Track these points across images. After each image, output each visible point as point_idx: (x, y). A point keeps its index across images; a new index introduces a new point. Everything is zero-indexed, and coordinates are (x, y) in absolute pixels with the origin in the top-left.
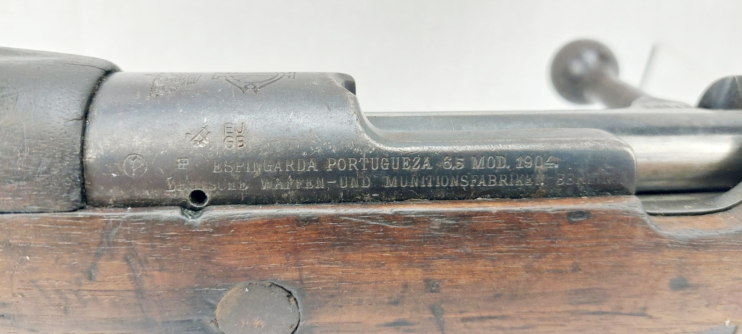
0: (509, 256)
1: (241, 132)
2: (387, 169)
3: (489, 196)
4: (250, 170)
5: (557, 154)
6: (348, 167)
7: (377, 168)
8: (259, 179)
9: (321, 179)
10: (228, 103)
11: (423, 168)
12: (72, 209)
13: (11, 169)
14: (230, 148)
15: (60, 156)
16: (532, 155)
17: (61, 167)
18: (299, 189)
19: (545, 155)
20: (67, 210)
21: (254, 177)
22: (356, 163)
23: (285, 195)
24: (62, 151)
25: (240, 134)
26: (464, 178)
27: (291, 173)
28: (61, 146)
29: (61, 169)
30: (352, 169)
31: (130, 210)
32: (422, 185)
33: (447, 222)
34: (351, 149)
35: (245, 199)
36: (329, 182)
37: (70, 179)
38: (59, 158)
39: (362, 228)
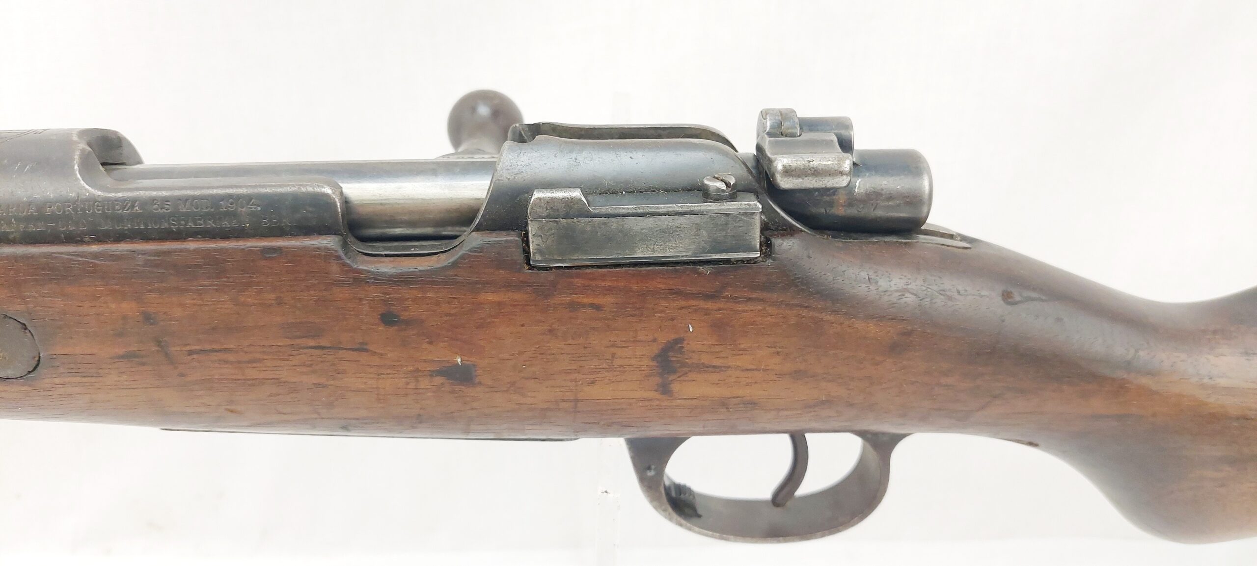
0: (214, 289)
2: (100, 212)
3: (200, 236)
5: (260, 197)
6: (64, 211)
7: (91, 211)
9: (39, 222)
11: (134, 211)
16: (237, 198)
18: (22, 232)
19: (249, 198)
22: (71, 207)
23: (12, 237)
26: (173, 220)
27: (13, 216)
30: (68, 213)
32: (135, 226)
33: (149, 258)
34: (67, 194)
36: (46, 225)
39: (73, 264)
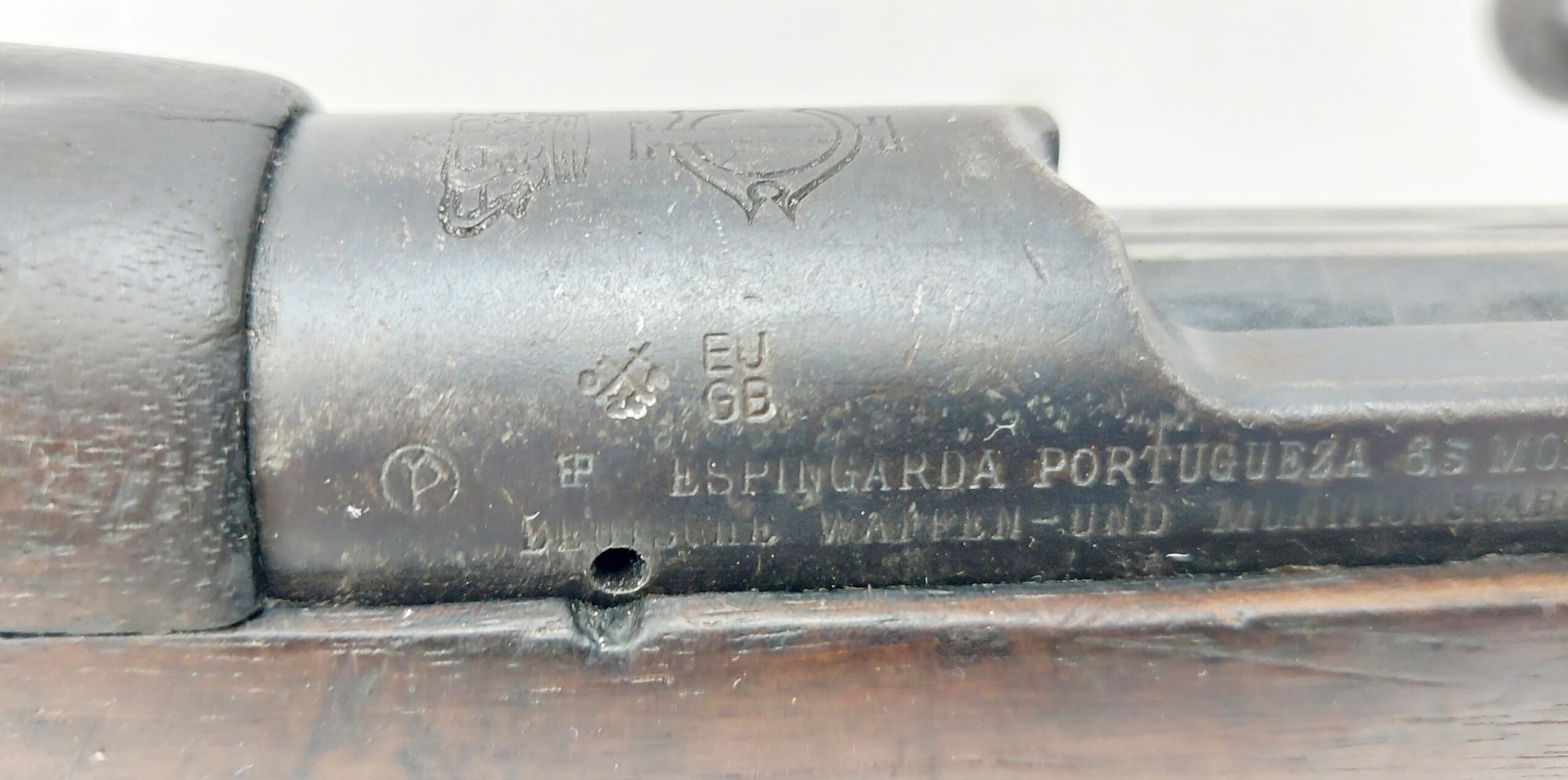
1: (757, 365)
2: (1229, 477)
4: (786, 488)
6: (1102, 476)
7: (1197, 475)
8: (815, 513)
9: (1011, 513)
10: (705, 258)
11: (1343, 473)
12: (226, 624)
13: (25, 507)
14: (723, 418)
15: (178, 463)
17: (185, 499)
18: (937, 543)
20: (212, 625)
21: (801, 508)
22: (1130, 462)
23: (890, 561)
24: (183, 446)
25: (755, 372)
27: (917, 493)
28: (179, 430)
29: (186, 503)
30: (1114, 481)
31: (410, 618)
32: (1330, 522)
34: (1118, 417)
35: (767, 570)
36: (1036, 522)
37: (216, 532)
38: (176, 469)
